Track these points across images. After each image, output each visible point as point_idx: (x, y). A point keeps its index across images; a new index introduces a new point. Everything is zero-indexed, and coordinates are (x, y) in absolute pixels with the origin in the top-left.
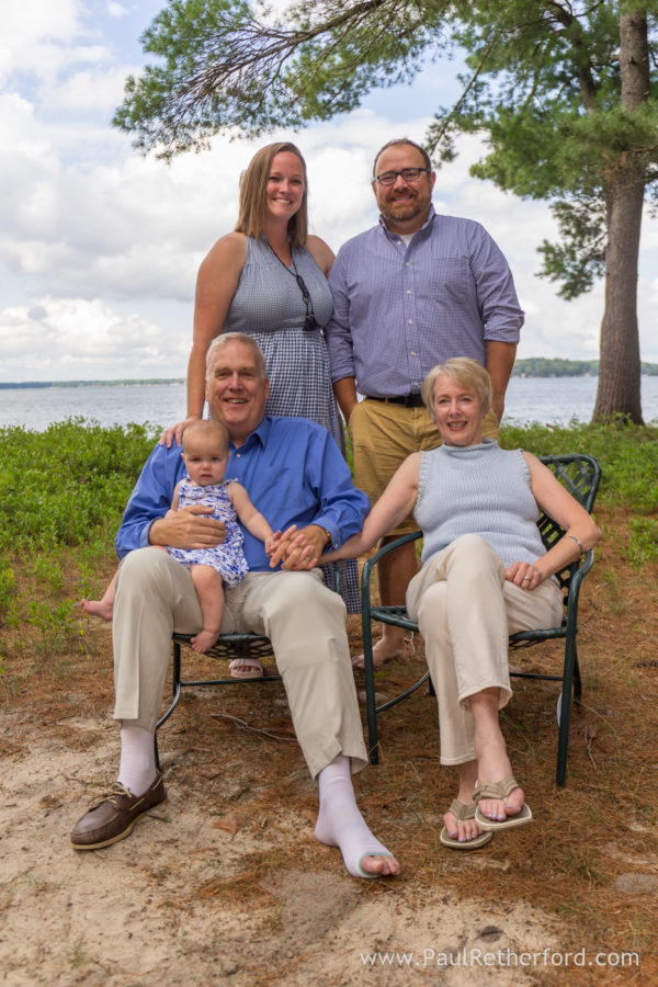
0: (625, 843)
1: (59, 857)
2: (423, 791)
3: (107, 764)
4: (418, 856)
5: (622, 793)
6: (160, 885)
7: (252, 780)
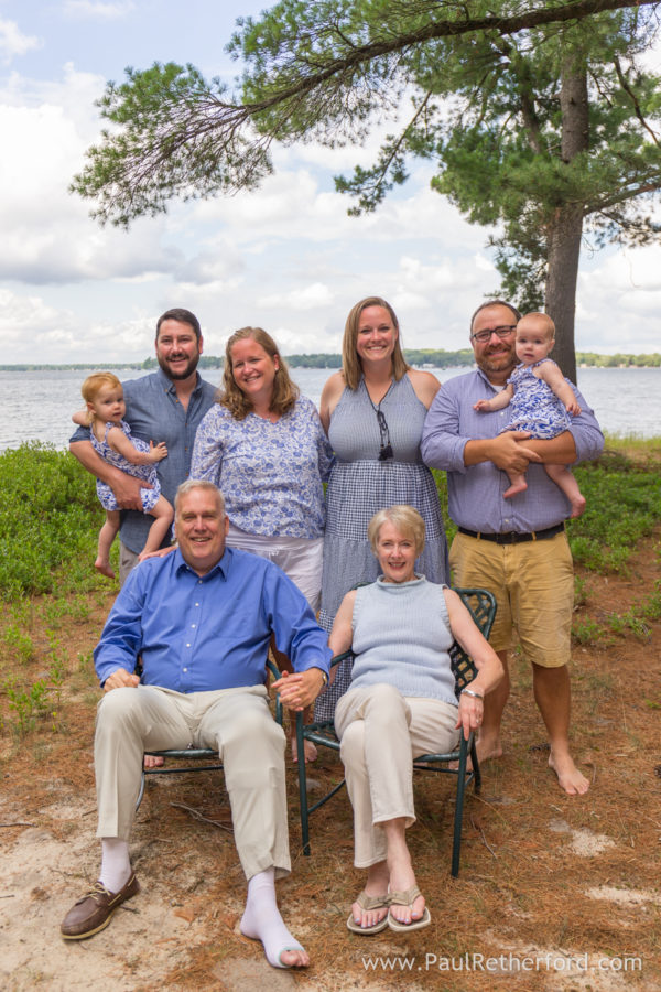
0: (500, 931)
1: (51, 948)
2: (344, 882)
3: (85, 855)
4: (337, 944)
5: (504, 883)
6: (134, 974)
7: (206, 872)
